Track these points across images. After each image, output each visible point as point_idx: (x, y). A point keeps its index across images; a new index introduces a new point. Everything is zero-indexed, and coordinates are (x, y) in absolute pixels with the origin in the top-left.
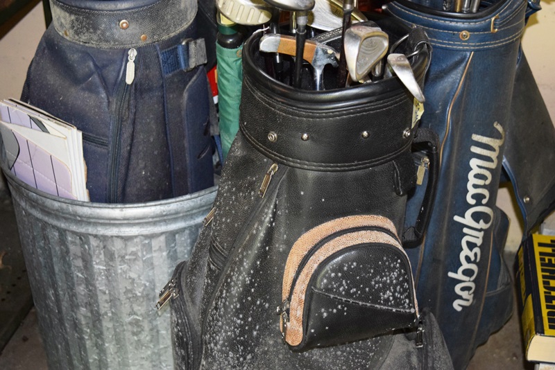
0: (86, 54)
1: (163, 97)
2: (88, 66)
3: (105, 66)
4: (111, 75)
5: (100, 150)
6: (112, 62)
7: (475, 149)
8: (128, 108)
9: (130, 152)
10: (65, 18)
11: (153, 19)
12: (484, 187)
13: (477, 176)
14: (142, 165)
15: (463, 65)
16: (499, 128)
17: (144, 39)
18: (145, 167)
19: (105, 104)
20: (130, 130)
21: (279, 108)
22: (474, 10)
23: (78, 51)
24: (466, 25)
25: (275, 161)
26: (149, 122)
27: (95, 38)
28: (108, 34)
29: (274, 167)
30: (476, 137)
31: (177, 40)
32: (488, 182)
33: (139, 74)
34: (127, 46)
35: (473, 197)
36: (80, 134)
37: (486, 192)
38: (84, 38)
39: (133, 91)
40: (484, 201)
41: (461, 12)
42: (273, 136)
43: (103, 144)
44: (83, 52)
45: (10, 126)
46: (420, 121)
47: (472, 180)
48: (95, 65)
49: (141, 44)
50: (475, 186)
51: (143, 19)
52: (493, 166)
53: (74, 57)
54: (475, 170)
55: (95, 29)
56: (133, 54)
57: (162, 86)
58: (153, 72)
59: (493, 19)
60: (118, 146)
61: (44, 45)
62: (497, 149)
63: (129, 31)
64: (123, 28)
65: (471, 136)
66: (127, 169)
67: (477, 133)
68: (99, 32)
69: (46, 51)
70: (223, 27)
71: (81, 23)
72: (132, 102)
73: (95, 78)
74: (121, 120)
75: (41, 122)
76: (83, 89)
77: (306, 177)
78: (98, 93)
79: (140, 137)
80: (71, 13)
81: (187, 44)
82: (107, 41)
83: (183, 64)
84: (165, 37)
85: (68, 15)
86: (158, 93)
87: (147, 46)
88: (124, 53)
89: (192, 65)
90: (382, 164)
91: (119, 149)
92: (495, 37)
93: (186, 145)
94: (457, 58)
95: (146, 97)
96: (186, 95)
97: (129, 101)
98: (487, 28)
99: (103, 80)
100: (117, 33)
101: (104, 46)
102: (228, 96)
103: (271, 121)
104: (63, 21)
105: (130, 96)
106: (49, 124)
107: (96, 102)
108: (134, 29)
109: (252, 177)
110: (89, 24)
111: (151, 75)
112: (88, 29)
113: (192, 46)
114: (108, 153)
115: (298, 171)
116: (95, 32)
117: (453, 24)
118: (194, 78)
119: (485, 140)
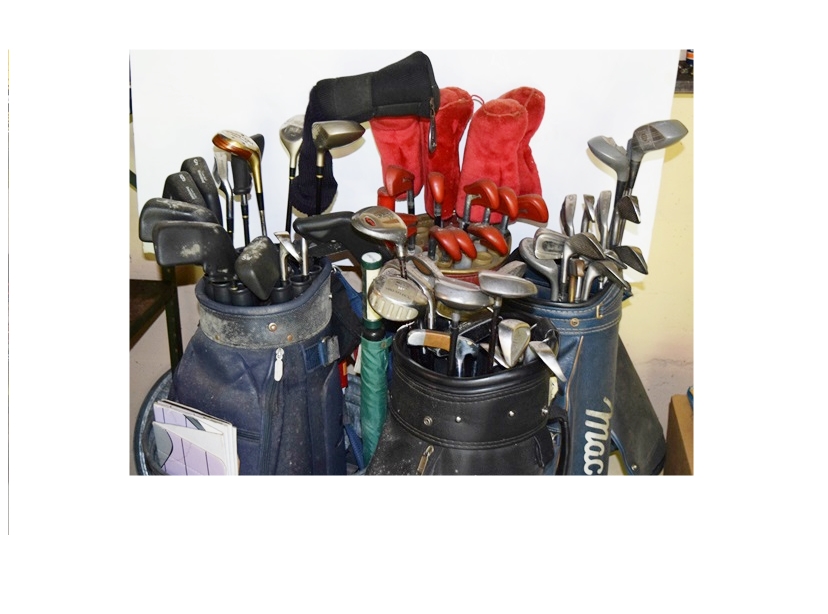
0: (237, 355)
1: (306, 391)
2: (239, 367)
3: (254, 366)
4: (260, 373)
5: (251, 443)
6: (261, 361)
7: (589, 424)
8: (278, 403)
9: (280, 444)
10: (217, 324)
11: (298, 320)
12: (599, 458)
13: (593, 448)
14: (289, 456)
15: (575, 348)
16: (607, 402)
17: (290, 339)
18: (292, 457)
19: (256, 400)
20: (281, 423)
21: (434, 394)
22: (586, 298)
23: (229, 353)
24: (575, 313)
25: (430, 443)
26: (295, 414)
27: (246, 340)
28: (258, 336)
29: (430, 450)
30: (590, 413)
31: (317, 338)
32: (601, 453)
33: (286, 371)
34: (276, 347)
35: (590, 468)
36: (235, 429)
37: (600, 463)
38: (234, 341)
39: (281, 387)
40: (599, 471)
41: (574, 302)
42: (428, 421)
43: (253, 438)
44: (232, 354)
45: (164, 426)
46: (554, 399)
47: (588, 452)
48: (246, 365)
49: (288, 343)
50: (591, 458)
51: (290, 321)
52: (604, 437)
53: (225, 359)
54: (591, 443)
55: (246, 332)
56: (280, 353)
57: (306, 381)
58: (299, 369)
59: (598, 307)
60: (269, 440)
61: (192, 349)
62: (607, 422)
63: (276, 333)
64: (272, 331)
65: (584, 412)
66: (277, 461)
67: (590, 409)
68: (250, 335)
69: (194, 355)
70: (369, 323)
71: (233, 327)
72: (281, 397)
73: (246, 378)
74: (271, 415)
75: (197, 421)
76: (235, 388)
77: (460, 456)
78: (248, 391)
79: (288, 429)
80: (223, 318)
81: (326, 341)
82: (256, 343)
83: (323, 360)
84: (308, 337)
85: (220, 320)
86: (302, 388)
87: (293, 345)
88: (273, 353)
89: (331, 360)
90: (525, 439)
91: (270, 442)
92: (600, 322)
93: (326, 435)
94: (569, 342)
95: (292, 392)
96: (325, 388)
97: (278, 396)
98: (594, 315)
99: (254, 378)
100: (266, 335)
101: (254, 347)
102: (372, 384)
103: (425, 407)
104: (215, 326)
105: (279, 392)
106: (205, 422)
107: (247, 398)
108: (282, 330)
109: (407, 459)
110: (240, 328)
111: (296, 372)
112: (239, 333)
113: (330, 343)
114: (260, 446)
115: (452, 451)
116: (246, 335)
117: (553, 312)
118: (332, 372)
119: (597, 414)
